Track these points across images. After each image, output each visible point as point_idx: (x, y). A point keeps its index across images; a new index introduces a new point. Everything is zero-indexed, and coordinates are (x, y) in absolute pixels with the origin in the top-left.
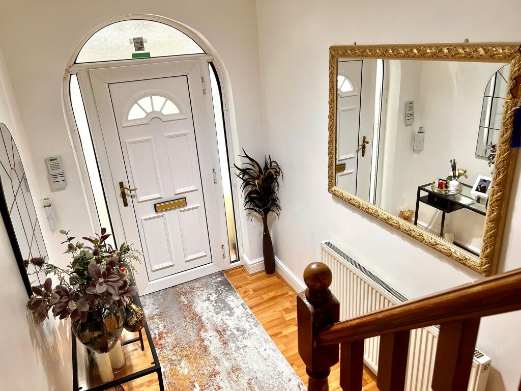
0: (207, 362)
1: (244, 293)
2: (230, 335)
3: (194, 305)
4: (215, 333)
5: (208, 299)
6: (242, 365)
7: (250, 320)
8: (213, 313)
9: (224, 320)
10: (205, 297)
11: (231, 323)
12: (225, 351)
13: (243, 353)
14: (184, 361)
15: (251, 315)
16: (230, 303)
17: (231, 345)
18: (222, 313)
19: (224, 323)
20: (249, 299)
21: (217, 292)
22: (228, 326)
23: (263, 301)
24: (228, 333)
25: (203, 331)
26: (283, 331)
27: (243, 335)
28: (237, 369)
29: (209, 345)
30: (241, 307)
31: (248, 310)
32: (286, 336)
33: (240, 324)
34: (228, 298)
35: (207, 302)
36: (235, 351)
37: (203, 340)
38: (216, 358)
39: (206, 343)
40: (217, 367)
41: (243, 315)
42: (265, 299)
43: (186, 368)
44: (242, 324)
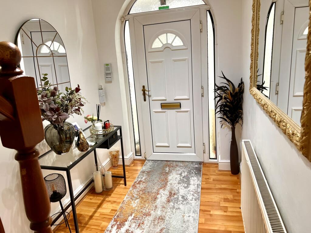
0: (150, 206)
1: (206, 179)
2: (175, 198)
3: (170, 174)
4: (168, 193)
5: (181, 174)
6: (167, 218)
7: (195, 195)
8: (177, 182)
9: (180, 189)
10: (180, 172)
11: (182, 191)
12: (165, 206)
13: (174, 212)
14: (139, 200)
15: (199, 192)
16: (191, 181)
17: (172, 204)
18: (181, 184)
19: (178, 190)
20: (206, 184)
21: (189, 172)
22: (179, 193)
23: (214, 188)
24: (176, 196)
25: (163, 189)
26: (211, 211)
27: (183, 201)
28: (162, 219)
29: (159, 198)
30: (196, 186)
31: (199, 189)
32: (211, 215)
33: (187, 195)
34: (193, 178)
35: (179, 175)
36: (170, 208)
37: (158, 194)
38: (156, 207)
39: (159, 196)
40: (152, 212)
41: (193, 190)
42: (217, 187)
43: (136, 204)
44: (188, 195)
